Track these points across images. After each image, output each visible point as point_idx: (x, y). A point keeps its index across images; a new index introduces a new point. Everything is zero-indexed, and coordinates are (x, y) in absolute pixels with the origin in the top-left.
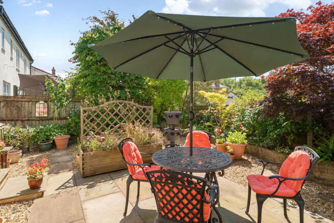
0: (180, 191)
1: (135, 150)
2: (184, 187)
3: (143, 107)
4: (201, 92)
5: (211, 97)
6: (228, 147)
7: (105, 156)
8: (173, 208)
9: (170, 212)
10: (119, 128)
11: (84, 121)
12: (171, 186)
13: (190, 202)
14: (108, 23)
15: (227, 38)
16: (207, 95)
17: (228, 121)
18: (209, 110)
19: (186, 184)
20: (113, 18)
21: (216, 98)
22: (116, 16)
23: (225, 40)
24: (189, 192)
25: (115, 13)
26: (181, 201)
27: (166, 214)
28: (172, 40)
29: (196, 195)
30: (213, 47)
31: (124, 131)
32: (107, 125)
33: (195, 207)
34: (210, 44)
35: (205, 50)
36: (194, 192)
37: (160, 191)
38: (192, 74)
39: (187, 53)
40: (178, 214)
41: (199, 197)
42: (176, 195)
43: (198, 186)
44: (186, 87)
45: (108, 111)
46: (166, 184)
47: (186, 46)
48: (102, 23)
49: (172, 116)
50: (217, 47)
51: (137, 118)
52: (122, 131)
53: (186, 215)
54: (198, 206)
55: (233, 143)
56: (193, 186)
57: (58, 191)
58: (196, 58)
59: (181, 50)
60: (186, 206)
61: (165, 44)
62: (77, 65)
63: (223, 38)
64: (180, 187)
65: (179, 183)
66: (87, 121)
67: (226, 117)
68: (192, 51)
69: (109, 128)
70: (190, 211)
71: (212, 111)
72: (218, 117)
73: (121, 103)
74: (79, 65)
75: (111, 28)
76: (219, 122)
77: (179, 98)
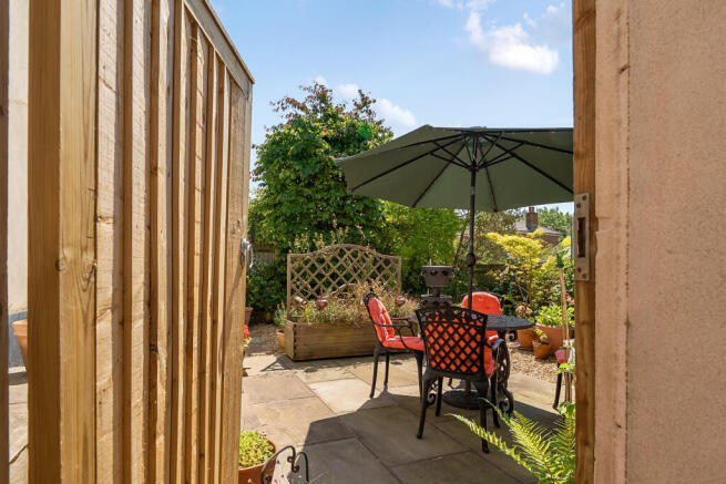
0: (456, 331)
1: (383, 312)
2: (461, 325)
3: (384, 256)
4: (490, 235)
5: (510, 243)
6: (539, 331)
7: (327, 331)
8: (447, 354)
9: (443, 360)
10: (345, 290)
11: (293, 277)
12: (445, 325)
13: (467, 344)
14: (315, 106)
15: (528, 143)
16: (502, 239)
17: (545, 293)
18: (506, 271)
19: (464, 321)
20: (323, 96)
21: (519, 247)
22: (329, 94)
23: (525, 146)
24: (467, 331)
25: (327, 87)
26: (457, 344)
27: (438, 364)
28: (442, 147)
29: (476, 335)
30: (508, 155)
31: (354, 296)
32: (327, 284)
33: (473, 350)
34: (503, 152)
35: (495, 161)
36: (473, 331)
37: (431, 334)
38: (473, 197)
39: (466, 166)
40: (453, 361)
41: (479, 337)
42: (451, 336)
43: (479, 324)
44: (461, 226)
45: (328, 259)
46: (440, 323)
47: (464, 156)
48: (303, 108)
49: (436, 273)
50: (514, 155)
51: (374, 276)
52: (349, 295)
53: (463, 362)
54: (478, 351)
55: (547, 324)
56: (472, 323)
57: (264, 373)
58: (481, 174)
59: (456, 161)
60: (463, 350)
61: (431, 153)
62: (261, 185)
63: (522, 142)
64: (456, 326)
65: (456, 320)
66: (297, 276)
67: (540, 285)
68: (474, 162)
69: (330, 290)
70: (468, 356)
71: (512, 274)
72: (524, 285)
73: (349, 249)
74: (264, 185)
75: (319, 116)
76: (525, 294)
77: (446, 248)
